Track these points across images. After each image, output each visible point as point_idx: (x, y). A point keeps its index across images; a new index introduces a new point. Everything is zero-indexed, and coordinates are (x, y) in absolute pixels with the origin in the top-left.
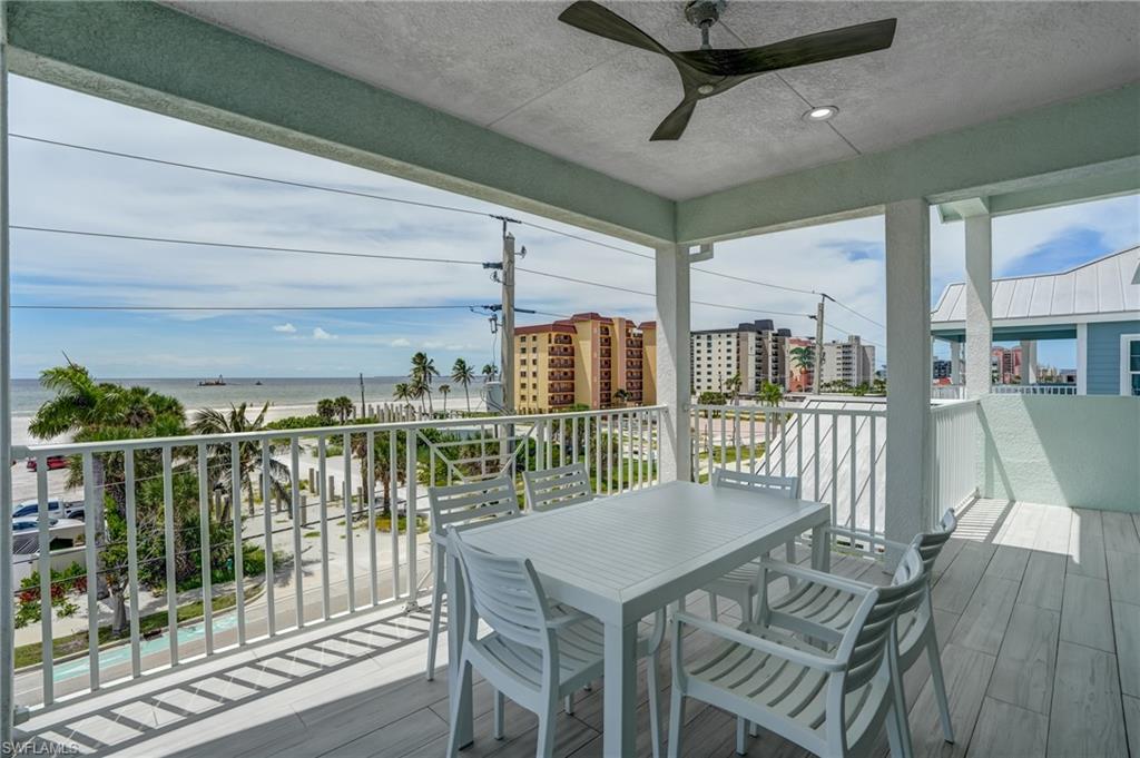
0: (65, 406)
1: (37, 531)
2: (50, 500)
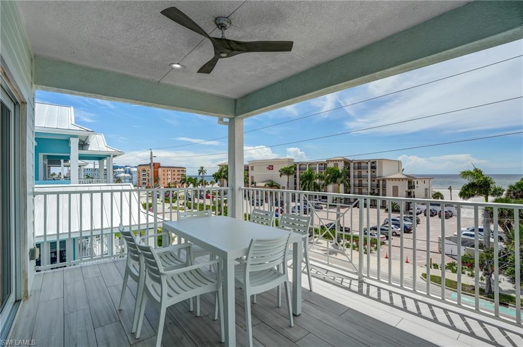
0: (472, 186)
1: (474, 239)
2: (479, 227)
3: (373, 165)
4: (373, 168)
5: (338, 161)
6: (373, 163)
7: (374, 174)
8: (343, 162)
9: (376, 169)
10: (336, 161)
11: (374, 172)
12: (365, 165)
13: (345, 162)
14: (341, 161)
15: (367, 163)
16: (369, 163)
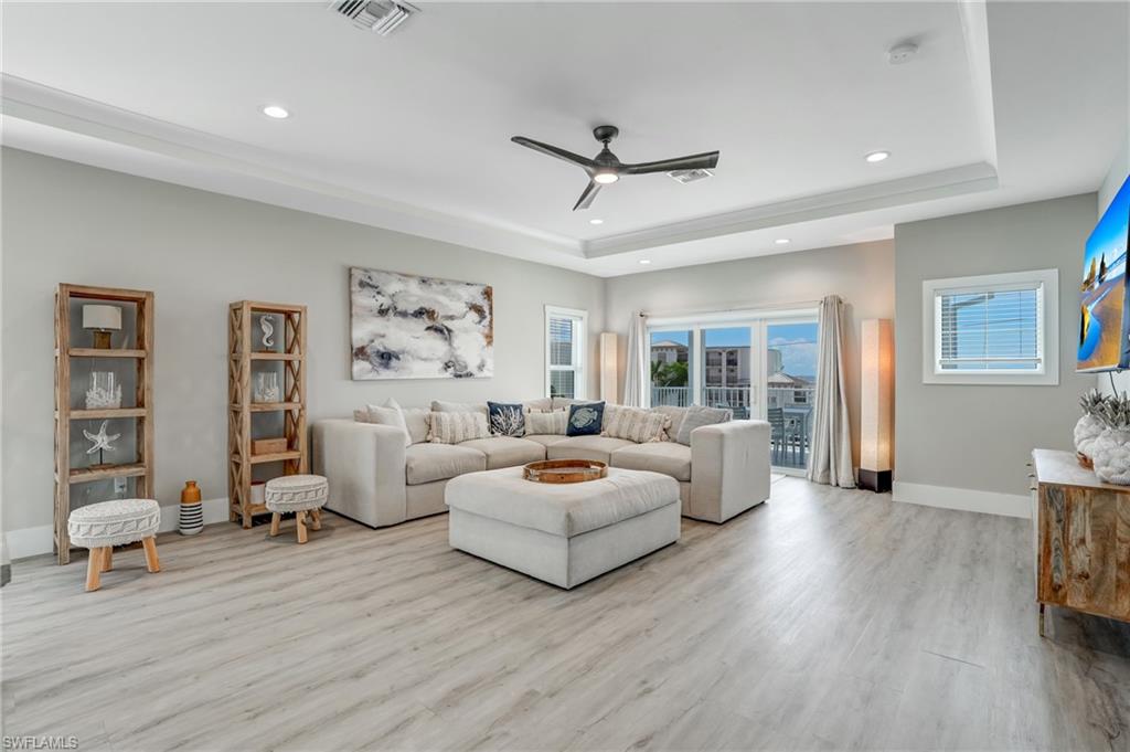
3: (731, 358)
4: (732, 362)
5: (667, 348)
6: (731, 353)
7: (733, 374)
8: (675, 351)
9: (736, 364)
10: (662, 348)
11: (732, 371)
12: (717, 357)
13: (678, 351)
14: (671, 348)
15: (720, 354)
16: (724, 355)
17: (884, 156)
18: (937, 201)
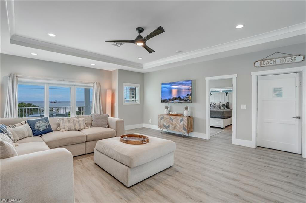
17: (141, 58)
18: (129, 67)
